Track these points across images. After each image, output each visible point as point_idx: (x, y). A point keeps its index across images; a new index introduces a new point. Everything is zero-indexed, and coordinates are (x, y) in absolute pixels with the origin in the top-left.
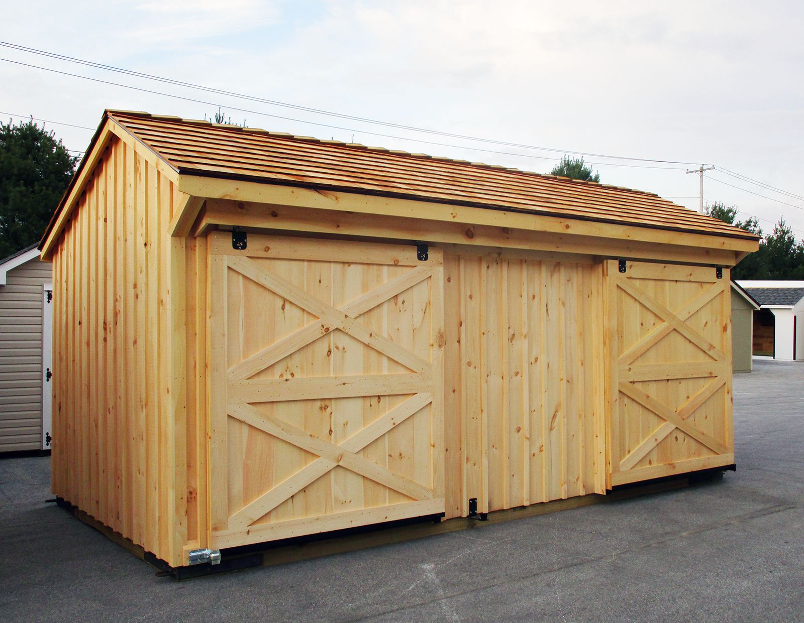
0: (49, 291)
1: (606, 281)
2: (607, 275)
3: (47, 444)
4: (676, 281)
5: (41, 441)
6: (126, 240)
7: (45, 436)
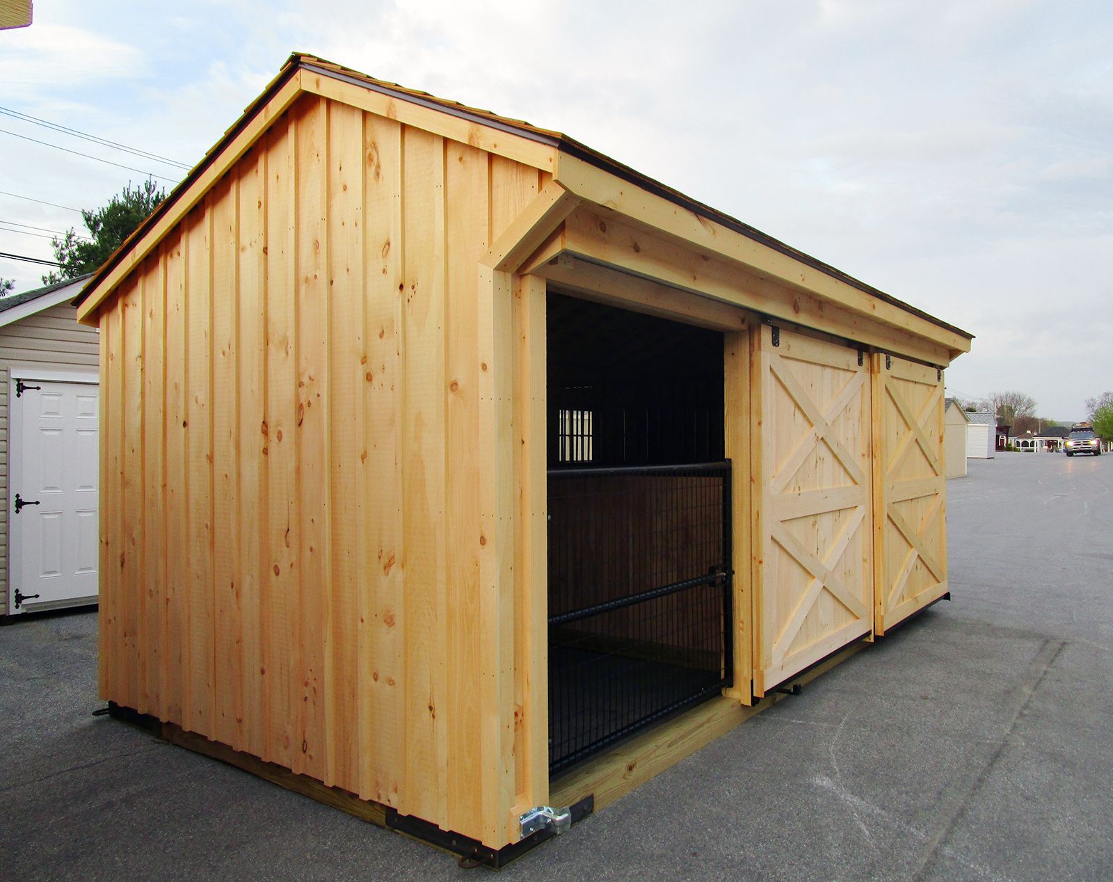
0: (18, 380)
1: (877, 379)
2: (879, 372)
3: (17, 607)
4: (916, 383)
5: (7, 603)
6: (332, 282)
7: (13, 595)
